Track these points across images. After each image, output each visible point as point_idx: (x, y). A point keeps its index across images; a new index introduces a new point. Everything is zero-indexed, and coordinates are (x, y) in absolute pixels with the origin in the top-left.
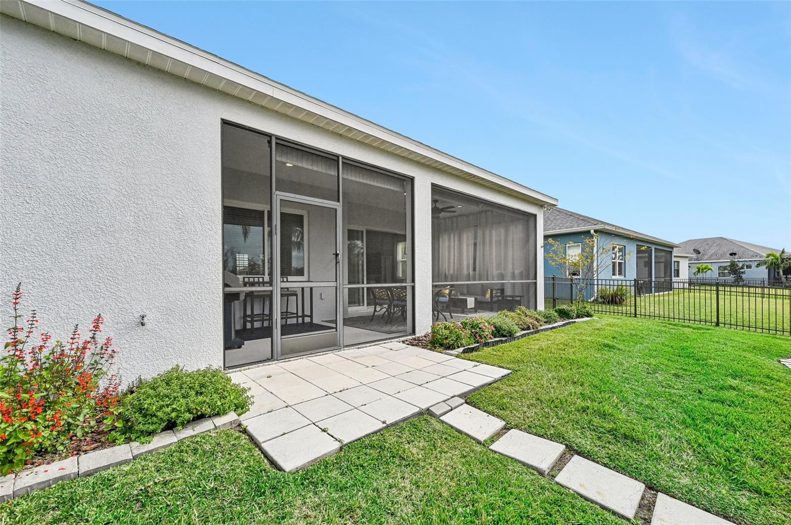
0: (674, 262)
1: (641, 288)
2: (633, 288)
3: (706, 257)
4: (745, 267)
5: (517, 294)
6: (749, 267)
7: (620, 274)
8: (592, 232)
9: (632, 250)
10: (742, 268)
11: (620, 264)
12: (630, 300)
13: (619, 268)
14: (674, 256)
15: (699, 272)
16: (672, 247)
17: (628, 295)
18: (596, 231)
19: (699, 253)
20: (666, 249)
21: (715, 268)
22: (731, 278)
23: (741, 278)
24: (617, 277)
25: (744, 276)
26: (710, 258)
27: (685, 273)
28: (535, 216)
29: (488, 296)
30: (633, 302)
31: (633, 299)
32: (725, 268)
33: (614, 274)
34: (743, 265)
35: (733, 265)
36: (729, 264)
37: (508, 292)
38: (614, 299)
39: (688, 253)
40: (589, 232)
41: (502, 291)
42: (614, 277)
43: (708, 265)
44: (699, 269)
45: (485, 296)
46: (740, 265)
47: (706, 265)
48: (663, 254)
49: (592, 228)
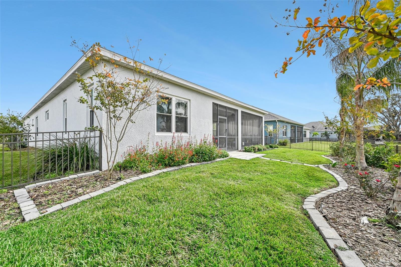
0: (304, 131)
1: (292, 141)
2: (289, 140)
3: (317, 129)
4: (330, 134)
5: (256, 141)
6: (332, 133)
7: (285, 135)
8: (277, 121)
9: (289, 126)
10: (329, 134)
11: (285, 132)
12: (288, 145)
13: (285, 133)
14: (304, 129)
15: (314, 135)
16: (303, 126)
17: (288, 142)
18: (278, 121)
19: (314, 127)
20: (301, 127)
21: (319, 134)
22: (325, 138)
23: (329, 137)
24: (284, 136)
25: (330, 137)
26: (318, 130)
27: (308, 136)
28: (262, 117)
29: (248, 142)
30: (289, 145)
31: (289, 144)
32: (323, 134)
33: (283, 136)
34: (330, 133)
35: (326, 132)
36: (324, 132)
37: (253, 140)
38: (283, 144)
39: (310, 128)
40: (276, 121)
41: (251, 140)
42: (283, 137)
43: (318, 132)
44: (314, 134)
45: (247, 142)
46: (328, 133)
47: (316, 132)
48: (300, 128)
49: (276, 120)
